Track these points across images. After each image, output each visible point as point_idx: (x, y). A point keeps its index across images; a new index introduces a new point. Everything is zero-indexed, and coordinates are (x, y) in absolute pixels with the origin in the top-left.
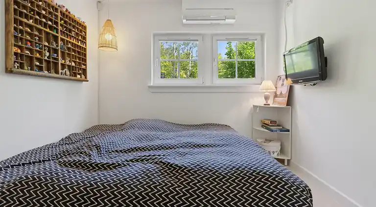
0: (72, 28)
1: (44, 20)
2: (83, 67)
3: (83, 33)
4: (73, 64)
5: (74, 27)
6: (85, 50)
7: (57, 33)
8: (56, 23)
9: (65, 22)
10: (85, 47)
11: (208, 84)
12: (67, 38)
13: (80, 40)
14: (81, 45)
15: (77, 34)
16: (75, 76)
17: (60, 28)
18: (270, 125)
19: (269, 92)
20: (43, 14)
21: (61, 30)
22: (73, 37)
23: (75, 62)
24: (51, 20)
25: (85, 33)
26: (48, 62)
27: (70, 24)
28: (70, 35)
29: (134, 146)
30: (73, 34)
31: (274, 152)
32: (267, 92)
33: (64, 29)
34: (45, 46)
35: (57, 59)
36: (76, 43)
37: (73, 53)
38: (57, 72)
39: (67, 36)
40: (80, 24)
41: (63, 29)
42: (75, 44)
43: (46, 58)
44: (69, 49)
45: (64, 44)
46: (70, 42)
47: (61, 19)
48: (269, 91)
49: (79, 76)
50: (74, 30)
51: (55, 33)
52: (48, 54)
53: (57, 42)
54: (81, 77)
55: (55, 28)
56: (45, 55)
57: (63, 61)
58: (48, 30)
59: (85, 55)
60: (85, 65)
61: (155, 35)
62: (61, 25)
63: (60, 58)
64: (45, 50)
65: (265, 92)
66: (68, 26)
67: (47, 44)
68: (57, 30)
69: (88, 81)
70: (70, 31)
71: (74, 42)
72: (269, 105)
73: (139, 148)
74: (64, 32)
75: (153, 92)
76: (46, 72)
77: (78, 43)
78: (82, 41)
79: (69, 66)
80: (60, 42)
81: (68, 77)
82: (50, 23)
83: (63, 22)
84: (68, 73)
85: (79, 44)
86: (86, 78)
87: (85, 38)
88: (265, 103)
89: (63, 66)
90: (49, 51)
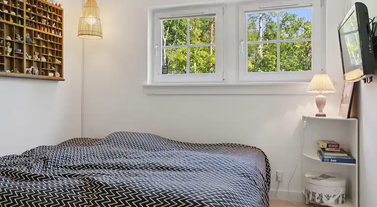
0: (42, 15)
1: (6, 11)
2: (58, 62)
3: (58, 19)
4: (44, 60)
5: (45, 13)
6: (61, 40)
7: (22, 24)
8: (21, 12)
9: (33, 9)
10: (61, 37)
11: (231, 81)
12: (36, 28)
13: (54, 29)
14: (55, 35)
15: (49, 21)
16: (47, 74)
17: (26, 17)
18: (327, 149)
19: (324, 94)
20: (5, 5)
21: (27, 20)
22: (43, 25)
23: (46, 56)
24: (15, 10)
25: (61, 18)
26: (11, 59)
27: (40, 11)
28: (39, 24)
29: (87, 163)
30: (44, 22)
31: (328, 197)
32: (320, 94)
33: (32, 18)
34: (7, 41)
35: (22, 55)
36: (49, 33)
37: (44, 46)
38: (21, 71)
39: (36, 26)
40: (54, 8)
41: (30, 18)
42: (46, 35)
43: (8, 55)
44: (38, 41)
45: (31, 36)
46: (39, 33)
47: (28, 7)
48: (324, 92)
49: (51, 75)
50: (45, 17)
51: (19, 25)
52: (10, 50)
53: (22, 35)
54: (54, 75)
55: (19, 19)
56: (7, 52)
57: (30, 57)
58: (11, 22)
59: (61, 47)
60: (61, 60)
61: (154, 12)
62: (28, 14)
63: (25, 53)
64: (7, 46)
65: (317, 94)
66: (37, 14)
67: (9, 38)
68: (22, 20)
69: (64, 80)
70: (40, 19)
71: (45, 32)
72: (325, 115)
73: (91, 166)
74: (31, 22)
75: (148, 95)
76: (8, 71)
77: (51, 32)
78: (57, 30)
79: (38, 62)
80: (26, 35)
81: (37, 76)
82: (13, 13)
83: (29, 9)
84: (36, 71)
85: (53, 33)
86: (61, 76)
87: (60, 25)
88: (317, 112)
89: (30, 63)
90: (12, 47)
